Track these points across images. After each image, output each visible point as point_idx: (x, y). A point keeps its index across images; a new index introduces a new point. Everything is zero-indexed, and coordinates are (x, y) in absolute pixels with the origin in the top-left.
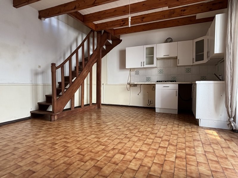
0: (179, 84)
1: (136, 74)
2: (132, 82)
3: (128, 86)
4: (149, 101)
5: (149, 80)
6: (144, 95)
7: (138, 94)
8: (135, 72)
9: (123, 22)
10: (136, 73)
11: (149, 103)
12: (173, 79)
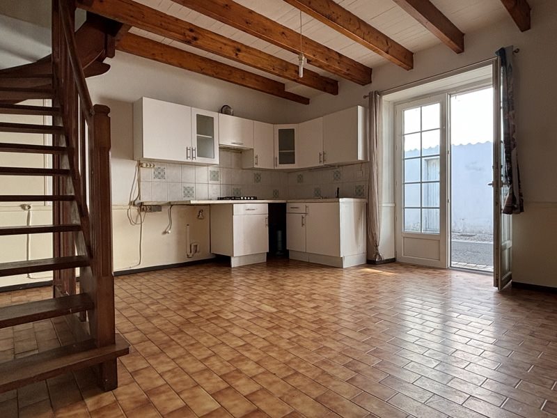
0: (270, 205)
1: (156, 176)
2: (147, 199)
3: (134, 210)
4: (192, 247)
5: (191, 195)
6: (179, 232)
7: (165, 232)
8: (153, 170)
9: (193, 34)
10: (156, 173)
11: (192, 250)
12: (236, 193)
